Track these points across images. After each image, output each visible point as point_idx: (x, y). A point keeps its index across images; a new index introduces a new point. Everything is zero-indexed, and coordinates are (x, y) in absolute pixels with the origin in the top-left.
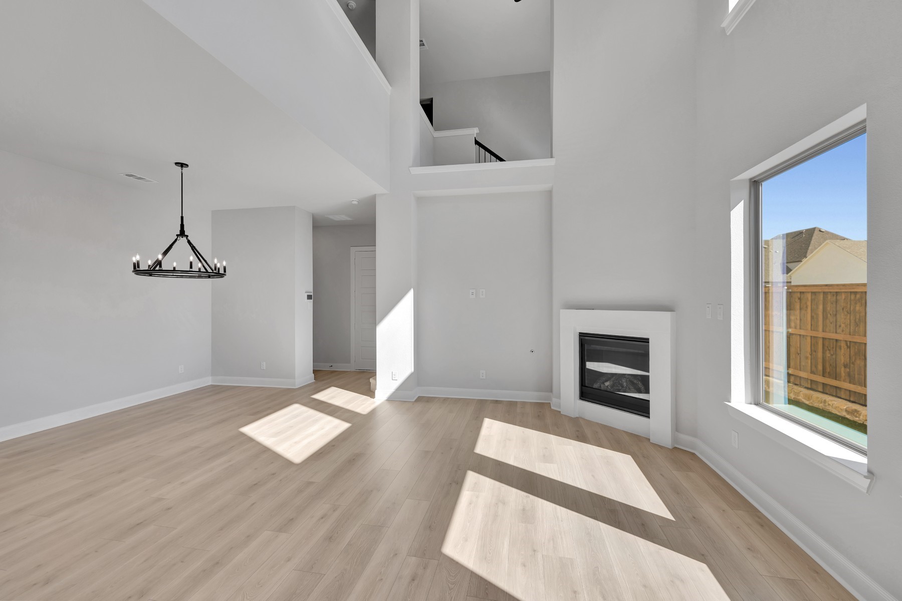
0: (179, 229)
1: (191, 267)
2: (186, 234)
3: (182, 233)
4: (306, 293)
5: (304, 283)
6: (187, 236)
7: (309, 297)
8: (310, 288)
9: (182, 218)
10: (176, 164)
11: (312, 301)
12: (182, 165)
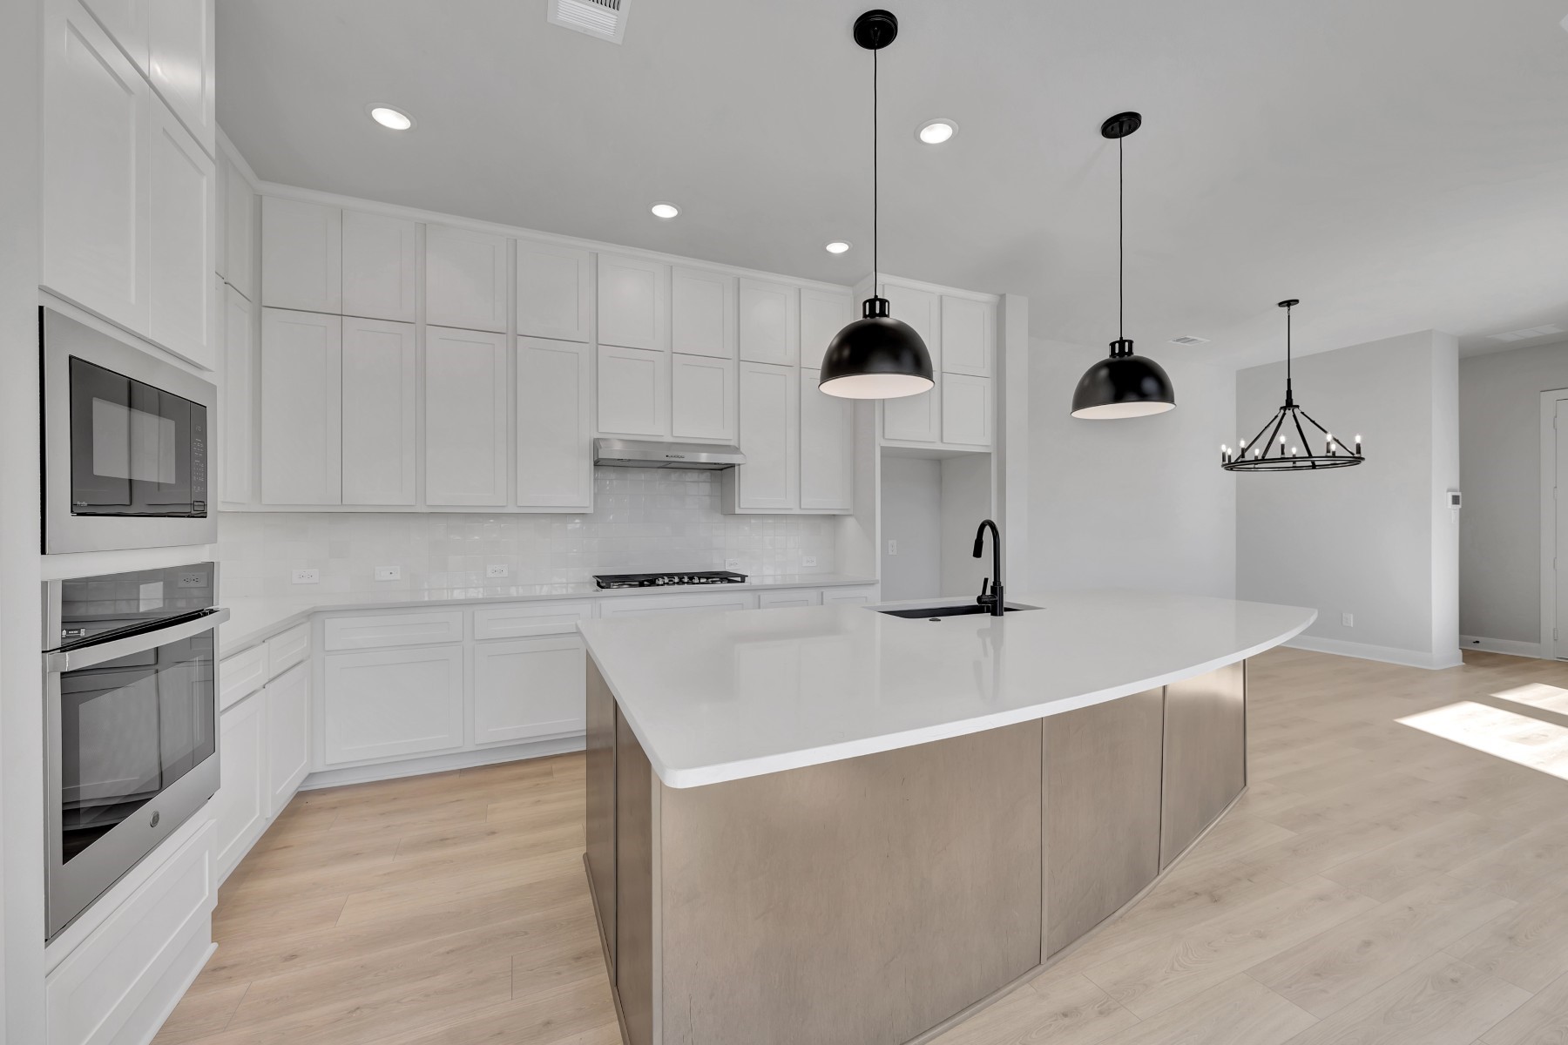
0: (1285, 397)
1: (1283, 453)
2: (1294, 404)
3: (1289, 404)
4: (1448, 491)
5: (1444, 475)
6: (1298, 406)
7: (1456, 500)
8: (1455, 482)
9: (1289, 380)
10: (1281, 304)
11: (1459, 506)
12: (1288, 303)
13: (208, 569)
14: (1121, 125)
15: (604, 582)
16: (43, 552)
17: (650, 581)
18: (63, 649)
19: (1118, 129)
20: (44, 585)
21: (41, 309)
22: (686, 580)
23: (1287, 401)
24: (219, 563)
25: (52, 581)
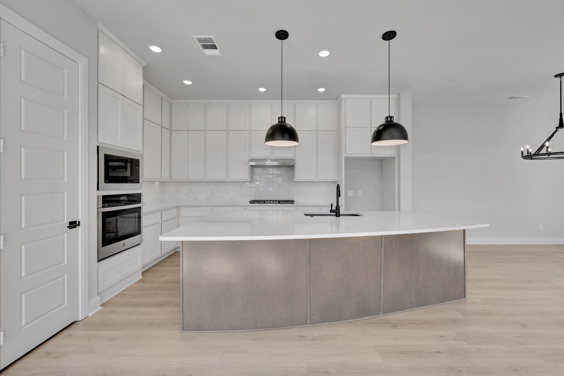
3: (560, 126)
9: (561, 114)
12: (560, 75)
13: (140, 194)
14: (389, 36)
15: (253, 202)
16: (98, 189)
17: (264, 202)
18: (102, 208)
19: (388, 37)
20: (98, 196)
21: (98, 147)
22: (269, 202)
23: (559, 124)
24: (143, 193)
25: (100, 196)
